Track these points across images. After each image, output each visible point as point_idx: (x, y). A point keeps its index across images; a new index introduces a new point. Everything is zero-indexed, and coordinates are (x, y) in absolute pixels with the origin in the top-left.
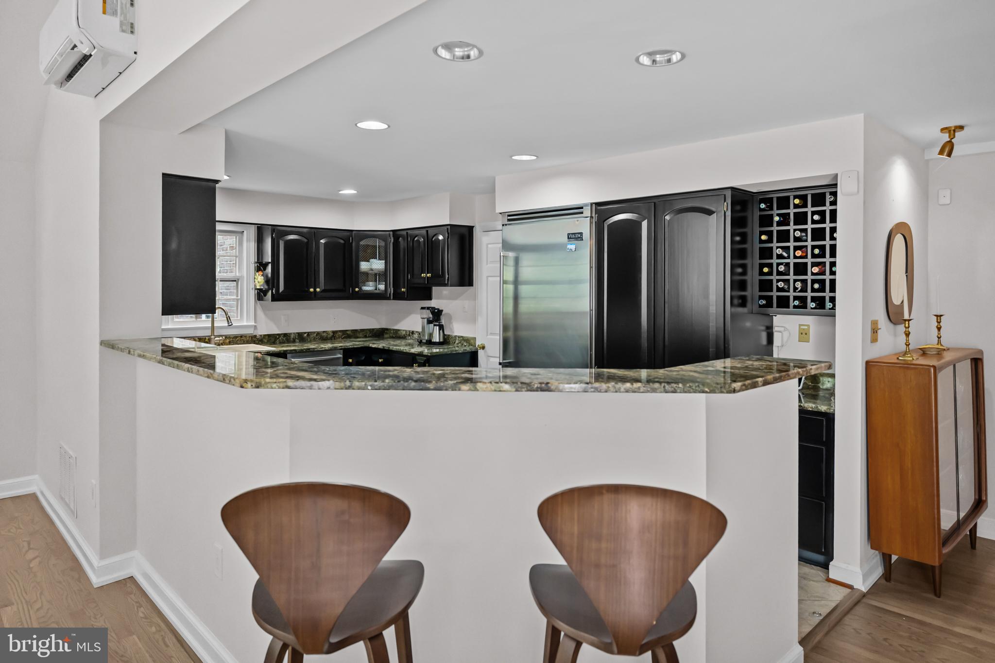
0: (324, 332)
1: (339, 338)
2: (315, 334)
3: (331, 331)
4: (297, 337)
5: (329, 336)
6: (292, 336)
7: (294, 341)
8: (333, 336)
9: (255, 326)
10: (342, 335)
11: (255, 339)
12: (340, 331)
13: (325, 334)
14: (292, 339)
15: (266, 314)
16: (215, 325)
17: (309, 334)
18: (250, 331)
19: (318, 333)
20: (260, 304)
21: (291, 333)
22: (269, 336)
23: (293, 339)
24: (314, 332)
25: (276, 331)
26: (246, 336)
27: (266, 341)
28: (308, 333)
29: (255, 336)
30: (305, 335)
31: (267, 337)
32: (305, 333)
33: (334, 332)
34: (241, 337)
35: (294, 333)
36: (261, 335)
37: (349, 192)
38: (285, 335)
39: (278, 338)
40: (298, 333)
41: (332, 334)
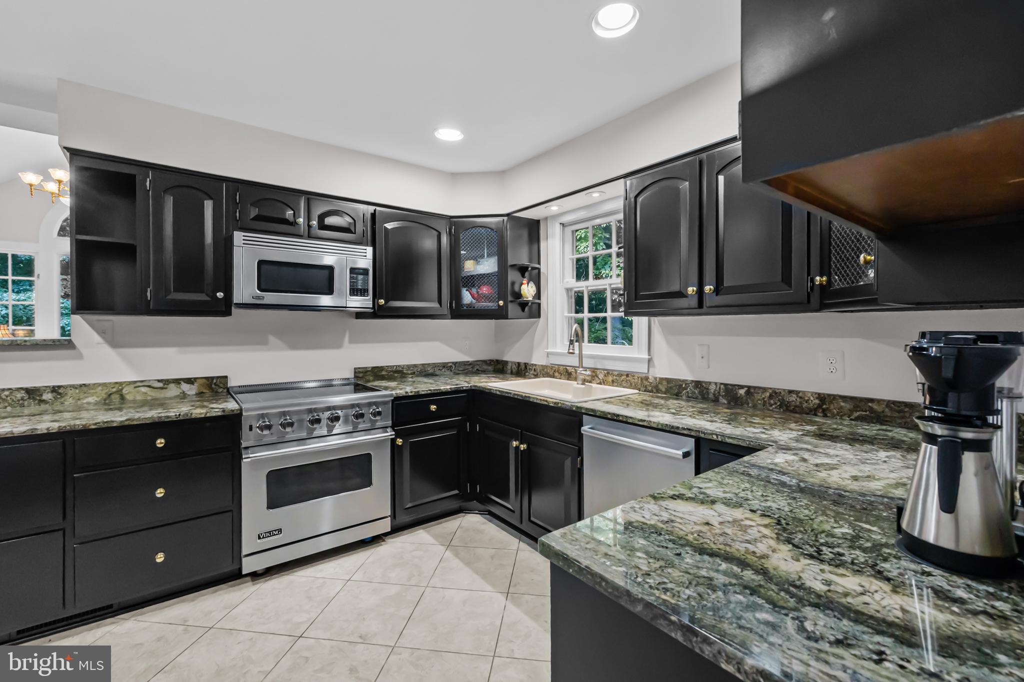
0: (790, 392)
1: (840, 415)
2: (768, 394)
3: (813, 394)
4: (723, 392)
5: (805, 405)
6: (712, 388)
8: (819, 406)
9: (650, 361)
10: (853, 411)
11: (647, 383)
12: (844, 398)
13: (793, 398)
14: (711, 396)
15: (668, 342)
16: (583, 353)
17: (751, 391)
18: (642, 369)
19: (775, 393)
21: (710, 383)
23: (715, 393)
24: (765, 389)
25: (684, 373)
26: (633, 376)
27: (664, 390)
28: (749, 387)
29: (647, 379)
30: (742, 392)
31: (665, 383)
32: (742, 387)
33: (823, 398)
34: (627, 375)
35: (716, 384)
36: (656, 378)
38: (698, 384)
39: (685, 389)
40: (725, 385)
41: (817, 401)
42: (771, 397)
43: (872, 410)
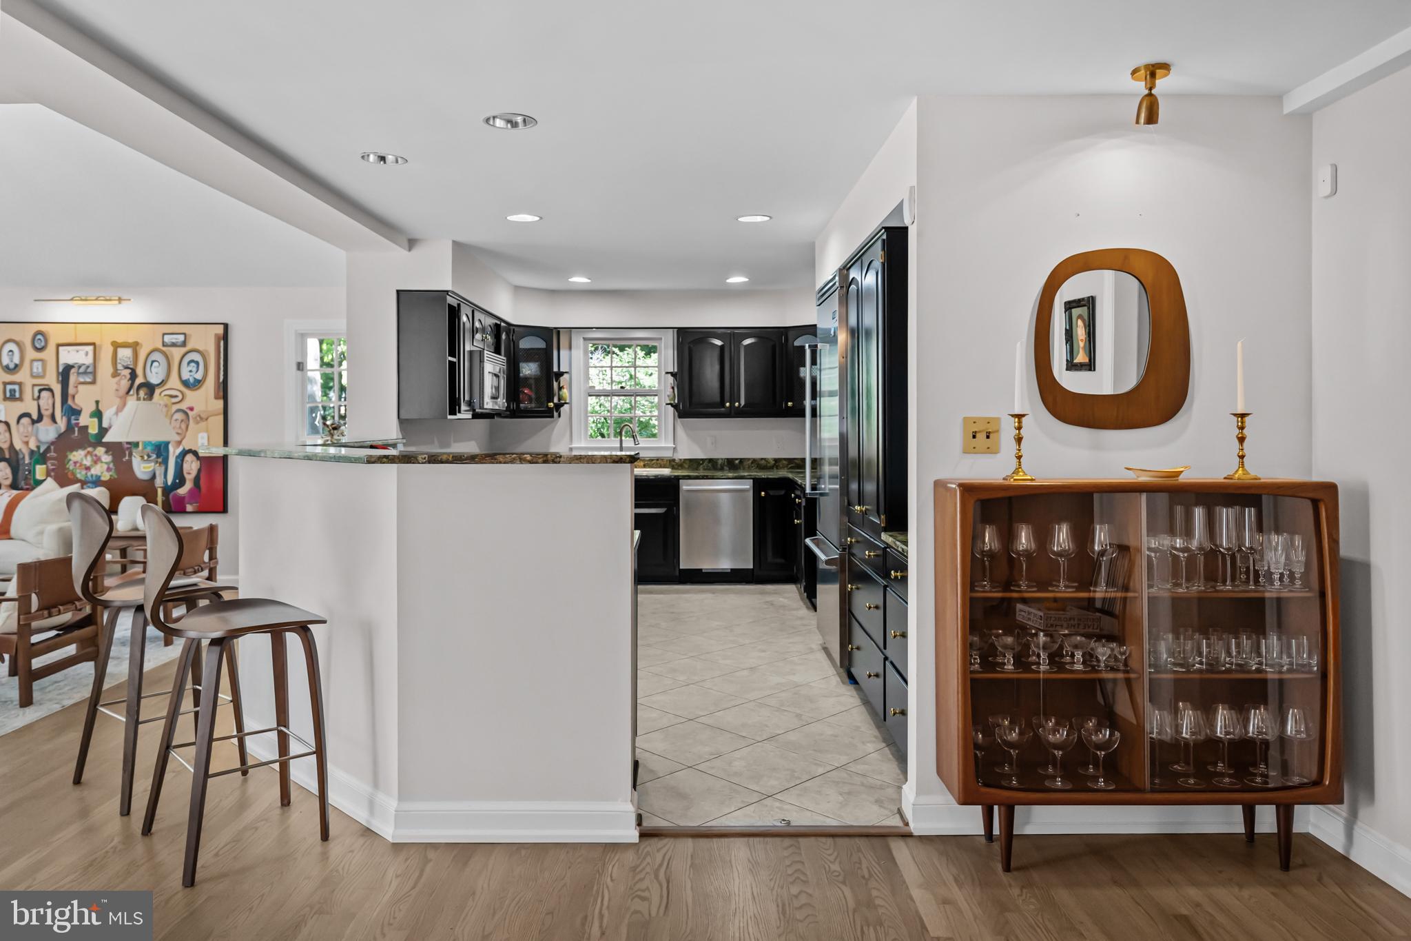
0: (762, 459)
1: (783, 467)
2: (750, 461)
3: (772, 459)
4: (726, 464)
5: (769, 465)
6: (720, 462)
7: (722, 469)
8: (775, 464)
9: (674, 448)
10: (788, 465)
11: (674, 464)
12: (785, 459)
13: (763, 462)
14: (719, 466)
15: (688, 435)
16: (623, 445)
17: (742, 460)
18: (668, 454)
19: (754, 461)
20: (681, 421)
21: (718, 459)
22: (691, 460)
23: (721, 465)
24: (749, 459)
25: (700, 455)
26: (662, 460)
27: (687, 466)
28: (741, 459)
29: (674, 460)
30: (737, 462)
31: (687, 462)
32: (737, 459)
33: (777, 460)
34: (657, 460)
35: (722, 459)
36: (681, 460)
37: (737, 280)
38: (710, 460)
39: (703, 463)
40: (729, 458)
41: (774, 462)
42: (752, 463)
43: (796, 463)
